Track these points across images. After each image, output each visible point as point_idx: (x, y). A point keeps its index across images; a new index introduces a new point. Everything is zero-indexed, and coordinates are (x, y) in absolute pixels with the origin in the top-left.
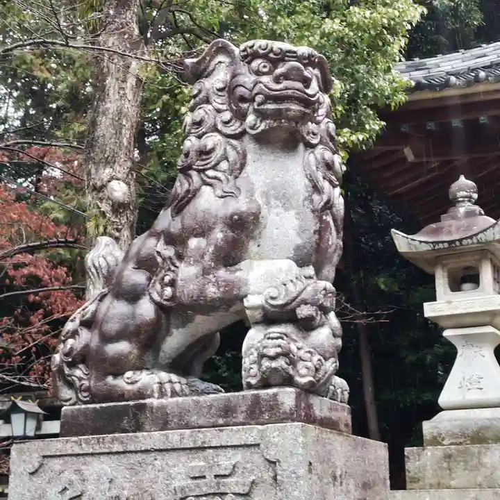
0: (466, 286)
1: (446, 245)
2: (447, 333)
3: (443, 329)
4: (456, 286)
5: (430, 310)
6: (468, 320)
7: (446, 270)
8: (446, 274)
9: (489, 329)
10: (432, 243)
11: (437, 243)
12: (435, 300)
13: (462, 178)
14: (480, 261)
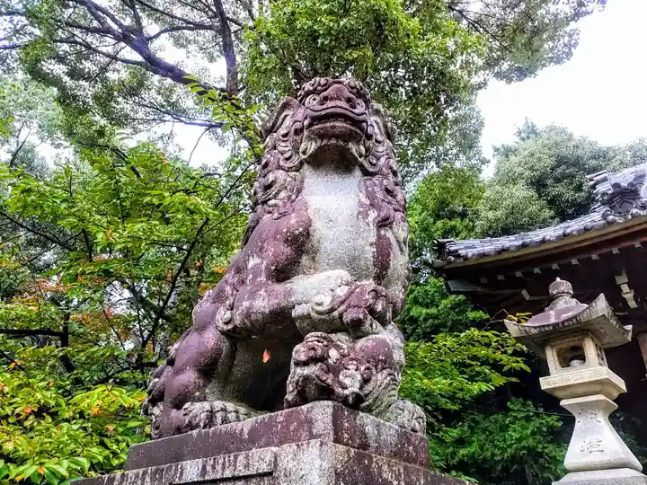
0: (575, 362)
1: (551, 328)
2: (563, 403)
3: (559, 400)
4: (565, 362)
5: (545, 383)
6: (581, 390)
7: (555, 350)
8: (555, 353)
9: (601, 397)
10: (539, 327)
11: (544, 326)
12: (549, 375)
13: (558, 279)
14: (583, 340)
